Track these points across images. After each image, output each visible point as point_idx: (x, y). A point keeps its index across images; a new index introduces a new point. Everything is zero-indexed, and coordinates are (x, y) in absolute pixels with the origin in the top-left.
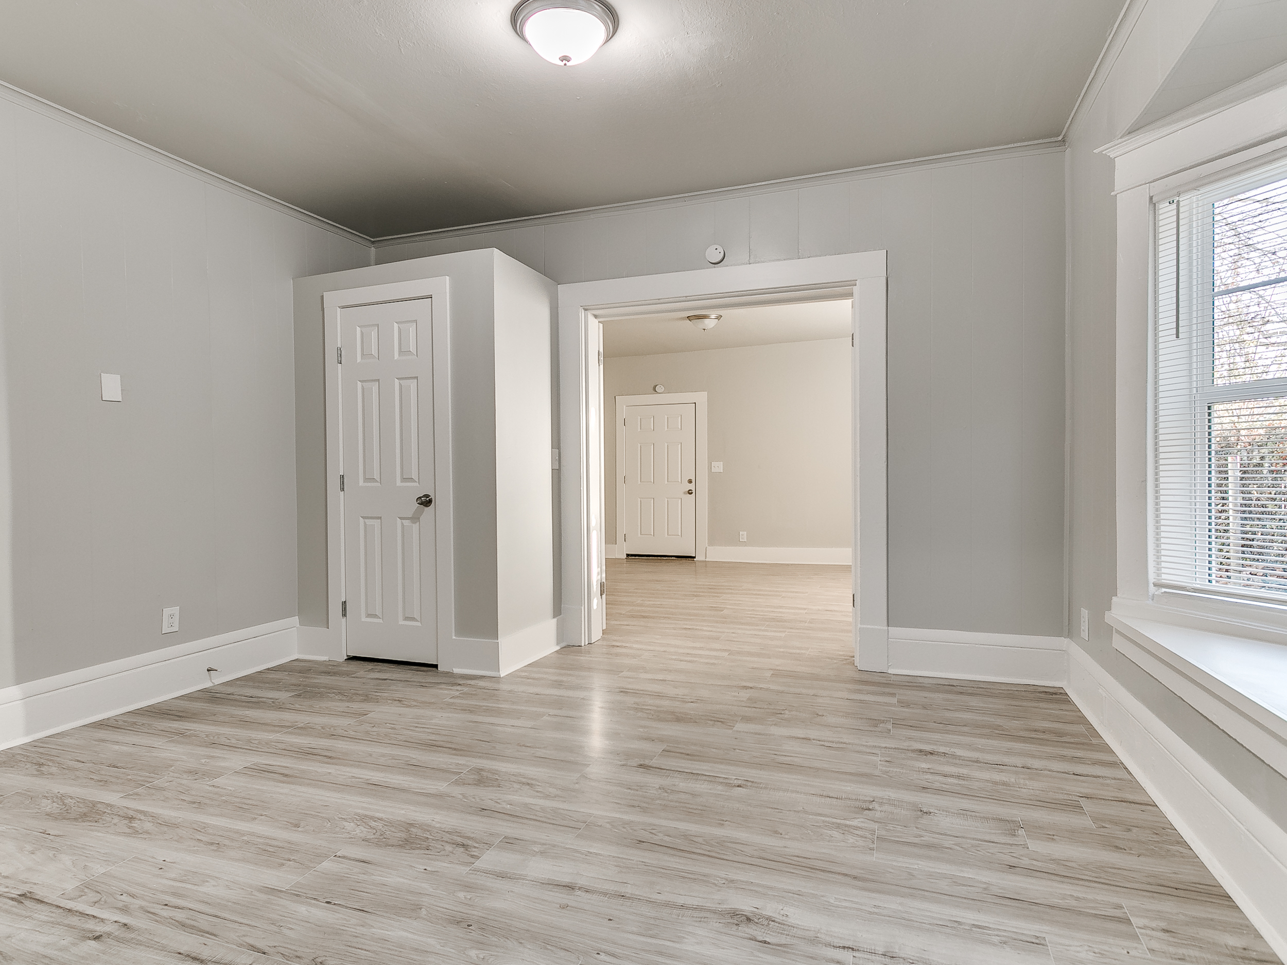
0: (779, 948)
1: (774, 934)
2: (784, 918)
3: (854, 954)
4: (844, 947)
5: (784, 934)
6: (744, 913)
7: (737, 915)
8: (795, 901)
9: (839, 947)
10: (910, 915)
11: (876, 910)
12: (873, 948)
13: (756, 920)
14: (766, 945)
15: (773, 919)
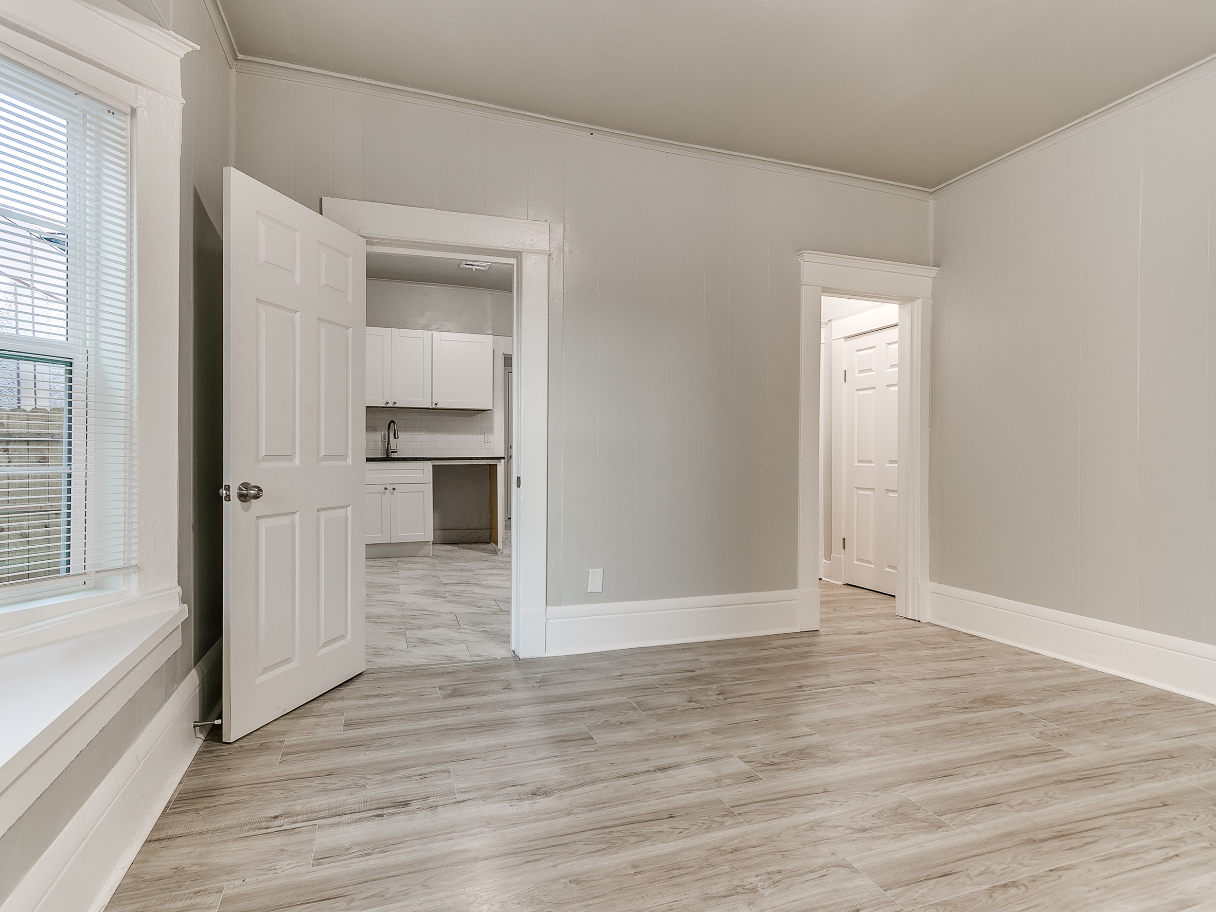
0: (504, 786)
1: (512, 792)
2: (512, 804)
3: (456, 800)
4: (464, 801)
5: (506, 794)
6: (540, 797)
7: (544, 794)
8: (513, 818)
9: (467, 800)
10: (423, 842)
11: (449, 836)
12: (445, 808)
13: (529, 795)
14: (513, 785)
15: (518, 800)
